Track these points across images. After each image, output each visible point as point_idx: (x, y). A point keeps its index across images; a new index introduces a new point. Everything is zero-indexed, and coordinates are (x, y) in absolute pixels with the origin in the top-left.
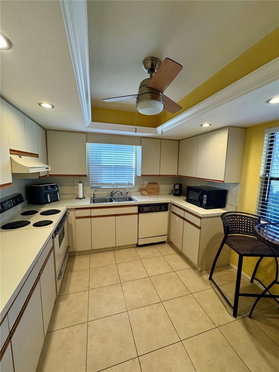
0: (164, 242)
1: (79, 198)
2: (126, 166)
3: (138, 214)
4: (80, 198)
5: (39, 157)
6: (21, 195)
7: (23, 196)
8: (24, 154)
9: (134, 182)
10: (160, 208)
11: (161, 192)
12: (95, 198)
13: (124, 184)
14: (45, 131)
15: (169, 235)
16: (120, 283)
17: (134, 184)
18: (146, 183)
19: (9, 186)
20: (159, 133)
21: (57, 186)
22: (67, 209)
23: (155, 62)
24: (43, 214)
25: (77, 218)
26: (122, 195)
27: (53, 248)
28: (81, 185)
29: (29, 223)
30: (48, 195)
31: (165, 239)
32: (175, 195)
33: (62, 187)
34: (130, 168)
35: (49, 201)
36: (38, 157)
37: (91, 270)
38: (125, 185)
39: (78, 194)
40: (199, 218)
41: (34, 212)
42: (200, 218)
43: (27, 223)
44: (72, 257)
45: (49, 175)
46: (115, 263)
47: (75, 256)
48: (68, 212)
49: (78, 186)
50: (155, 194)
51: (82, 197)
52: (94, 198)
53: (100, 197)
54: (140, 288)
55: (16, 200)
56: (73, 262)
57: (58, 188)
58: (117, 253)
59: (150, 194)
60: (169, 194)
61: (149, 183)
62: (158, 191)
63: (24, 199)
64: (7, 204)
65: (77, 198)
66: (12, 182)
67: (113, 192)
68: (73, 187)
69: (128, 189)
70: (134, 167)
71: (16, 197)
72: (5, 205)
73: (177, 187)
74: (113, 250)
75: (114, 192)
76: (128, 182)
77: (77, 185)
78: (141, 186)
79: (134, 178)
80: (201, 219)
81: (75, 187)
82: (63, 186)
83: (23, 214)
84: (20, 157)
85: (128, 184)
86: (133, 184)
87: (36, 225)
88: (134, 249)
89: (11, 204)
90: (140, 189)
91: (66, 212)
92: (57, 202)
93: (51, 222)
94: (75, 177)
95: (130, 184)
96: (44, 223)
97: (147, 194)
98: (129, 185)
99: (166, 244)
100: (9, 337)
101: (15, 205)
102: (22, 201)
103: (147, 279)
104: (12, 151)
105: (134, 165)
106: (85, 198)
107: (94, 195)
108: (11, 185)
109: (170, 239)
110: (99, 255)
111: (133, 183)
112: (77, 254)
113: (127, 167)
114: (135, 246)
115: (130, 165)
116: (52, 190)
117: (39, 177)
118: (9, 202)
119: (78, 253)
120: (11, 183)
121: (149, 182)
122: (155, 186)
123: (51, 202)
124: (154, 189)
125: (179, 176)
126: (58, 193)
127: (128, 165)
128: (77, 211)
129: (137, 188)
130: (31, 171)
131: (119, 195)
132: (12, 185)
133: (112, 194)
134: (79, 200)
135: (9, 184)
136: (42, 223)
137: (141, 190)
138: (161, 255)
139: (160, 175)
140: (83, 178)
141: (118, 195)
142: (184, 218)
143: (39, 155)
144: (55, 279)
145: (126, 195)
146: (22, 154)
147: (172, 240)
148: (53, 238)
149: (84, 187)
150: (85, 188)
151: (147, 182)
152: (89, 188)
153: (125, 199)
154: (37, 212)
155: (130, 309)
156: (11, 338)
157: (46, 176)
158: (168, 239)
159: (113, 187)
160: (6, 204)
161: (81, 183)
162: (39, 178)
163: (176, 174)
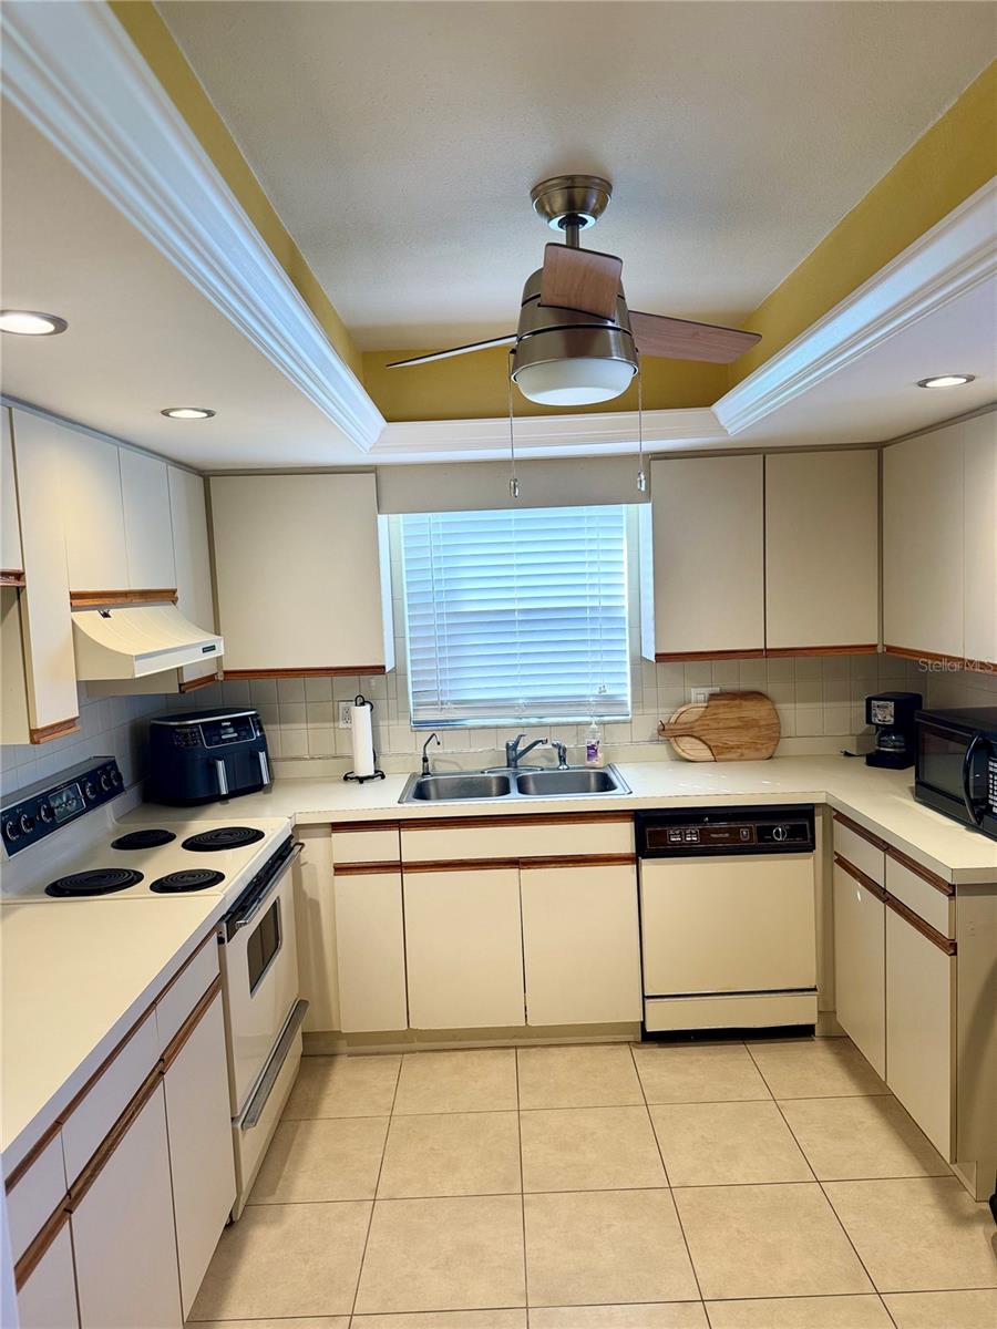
0: (802, 1032)
1: (357, 778)
2: (584, 608)
3: (634, 859)
4: (361, 775)
5: (178, 603)
6: (113, 764)
7: (120, 771)
8: (119, 600)
9: (628, 690)
10: (764, 833)
11: (789, 746)
12: (429, 778)
13: (579, 704)
14: (201, 479)
15: (826, 988)
16: (519, 1191)
17: (629, 699)
18: (698, 694)
19: (69, 731)
20: (730, 431)
21: (259, 722)
22: (297, 828)
23: (578, 193)
24: (194, 844)
25: (340, 869)
26: (562, 759)
27: (219, 984)
28: (364, 713)
29: (139, 877)
30: (221, 764)
31: (802, 1011)
32: (876, 760)
33: (283, 727)
34: (608, 617)
35: (224, 792)
36: (174, 602)
37: (396, 1123)
38: (583, 710)
39: (351, 757)
40: (943, 891)
41: (162, 838)
42: (951, 891)
43: (132, 878)
44: (321, 1060)
45: (226, 673)
46: (512, 1104)
47: (334, 1055)
48: (301, 841)
49: (350, 718)
50: (752, 754)
51: (372, 773)
52: (424, 774)
53: (457, 769)
54: (609, 1226)
55: (97, 784)
56: (323, 1081)
57: (261, 730)
58: (534, 1061)
59: (719, 754)
60: (847, 754)
61: (713, 696)
62: (771, 739)
63: (126, 783)
64: (64, 799)
65: (346, 778)
66: (77, 715)
67: (517, 743)
68: (332, 725)
69: (594, 732)
70: (625, 613)
71: (94, 771)
72: (58, 803)
73: (885, 714)
74: (516, 1047)
75: (520, 748)
76: (596, 692)
77: (348, 717)
78: (669, 710)
79: (627, 669)
80: (952, 895)
81: (342, 725)
82: (288, 721)
83: (123, 844)
84: (106, 615)
85: (599, 704)
86: (623, 704)
87: (161, 886)
88: (624, 1053)
89: (79, 801)
90: (663, 729)
91: (291, 837)
92: (261, 793)
93: (217, 878)
94: (338, 679)
95: (610, 701)
96: (190, 879)
97: (707, 754)
98: (602, 710)
99: (818, 1043)
100: (64, 1206)
101: (92, 805)
102: (116, 791)
103: (658, 1196)
104: (79, 599)
105: (625, 602)
106: (383, 777)
107: (425, 760)
108: (74, 726)
109: (835, 1017)
110: (445, 1064)
111: (626, 693)
112: (343, 1046)
113: (588, 614)
114: (630, 1038)
115: (605, 603)
116: (237, 739)
117: (180, 685)
118: (70, 793)
119: (349, 1045)
120: (74, 719)
121: (717, 690)
122: (752, 710)
123: (234, 794)
124: (747, 725)
125: (890, 649)
126: (262, 755)
127: (595, 603)
128: (339, 837)
129: (647, 726)
130: (141, 670)
131: (551, 760)
132: (78, 727)
133: (513, 755)
134: (356, 785)
135: (70, 723)
136: (185, 878)
137: (668, 733)
138: (765, 1095)
139: (767, 653)
140: (374, 680)
141: (544, 764)
142: (885, 891)
143: (178, 594)
144: (232, 1119)
145: (588, 763)
146: (112, 601)
147: (847, 1020)
148: (221, 941)
149: (383, 723)
150: (383, 730)
151: (707, 691)
152: (406, 725)
153: (578, 784)
154: (170, 837)
155: (540, 1303)
156: (69, 1211)
157: (211, 678)
158: (827, 1013)
159: (524, 720)
160: (62, 799)
161: (363, 704)
162: (181, 692)
163: (870, 638)
